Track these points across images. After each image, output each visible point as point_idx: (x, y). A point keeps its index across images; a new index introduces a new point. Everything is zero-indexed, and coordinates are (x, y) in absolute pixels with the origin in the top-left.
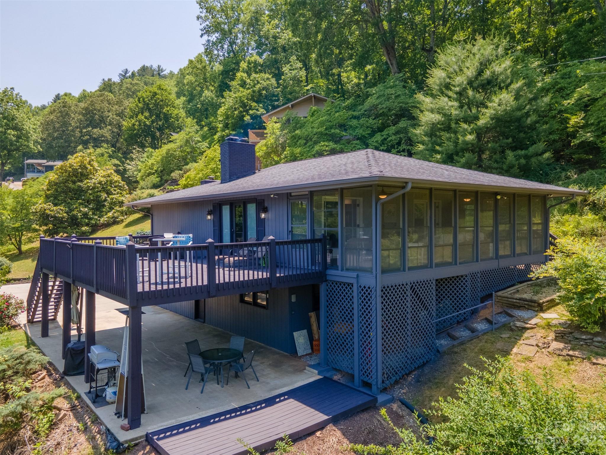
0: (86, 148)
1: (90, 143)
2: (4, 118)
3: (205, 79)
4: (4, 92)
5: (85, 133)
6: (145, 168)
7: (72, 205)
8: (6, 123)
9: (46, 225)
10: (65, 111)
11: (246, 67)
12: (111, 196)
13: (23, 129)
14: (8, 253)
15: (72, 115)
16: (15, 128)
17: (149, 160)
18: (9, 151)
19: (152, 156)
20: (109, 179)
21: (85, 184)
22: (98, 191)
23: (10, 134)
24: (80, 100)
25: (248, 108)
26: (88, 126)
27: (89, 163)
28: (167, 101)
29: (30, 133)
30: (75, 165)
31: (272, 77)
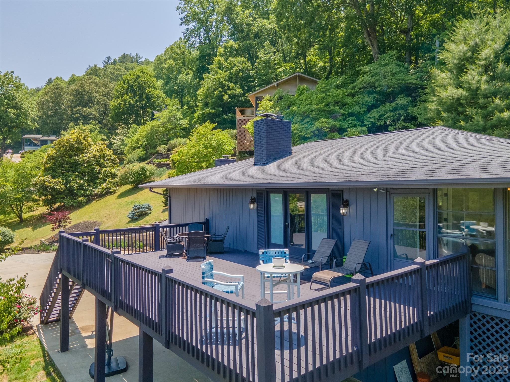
0: (76, 125)
1: (80, 120)
2: (6, 98)
3: (184, 63)
4: (5, 75)
5: (75, 111)
6: (131, 142)
7: (69, 177)
8: (7, 103)
9: (45, 195)
10: (58, 92)
11: (222, 52)
12: (104, 169)
13: (22, 108)
14: (10, 221)
15: (64, 95)
16: (15, 107)
17: (135, 136)
18: (10, 127)
19: (136, 131)
20: (102, 153)
21: (81, 158)
22: (92, 165)
23: (10, 113)
24: (70, 83)
25: (226, 88)
26: (78, 105)
27: (84, 139)
28: (149, 83)
29: (28, 111)
30: (71, 140)
31: (247, 61)
